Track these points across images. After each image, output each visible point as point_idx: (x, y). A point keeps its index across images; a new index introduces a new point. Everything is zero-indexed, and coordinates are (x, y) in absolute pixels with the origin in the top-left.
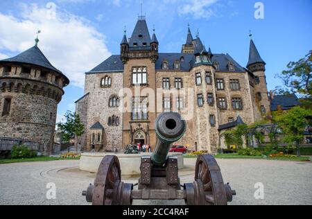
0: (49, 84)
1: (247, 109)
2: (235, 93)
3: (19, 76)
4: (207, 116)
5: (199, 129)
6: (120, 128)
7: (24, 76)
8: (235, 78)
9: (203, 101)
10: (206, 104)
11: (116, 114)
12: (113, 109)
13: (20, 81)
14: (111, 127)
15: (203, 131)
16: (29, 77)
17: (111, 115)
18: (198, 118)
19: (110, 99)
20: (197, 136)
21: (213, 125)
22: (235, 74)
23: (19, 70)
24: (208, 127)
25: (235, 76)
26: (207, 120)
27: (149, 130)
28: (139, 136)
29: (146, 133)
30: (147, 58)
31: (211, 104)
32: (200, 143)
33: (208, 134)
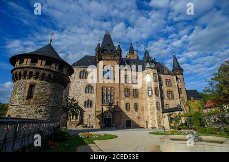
0: (64, 75)
1: (176, 99)
2: (169, 88)
3: (45, 68)
4: (155, 103)
5: (149, 111)
6: (93, 109)
7: (48, 67)
8: (169, 78)
9: (152, 93)
10: (154, 95)
11: (91, 99)
12: (89, 95)
13: (44, 71)
14: (86, 109)
15: (152, 114)
16: (52, 69)
17: (87, 99)
18: (149, 104)
19: (86, 87)
20: (148, 117)
21: (158, 110)
22: (168, 76)
23: (44, 62)
24: (156, 110)
25: (169, 77)
26: (155, 106)
27: (115, 111)
28: (108, 116)
29: (113, 114)
30: (114, 60)
31: (157, 95)
32: (150, 122)
33: (156, 115)
